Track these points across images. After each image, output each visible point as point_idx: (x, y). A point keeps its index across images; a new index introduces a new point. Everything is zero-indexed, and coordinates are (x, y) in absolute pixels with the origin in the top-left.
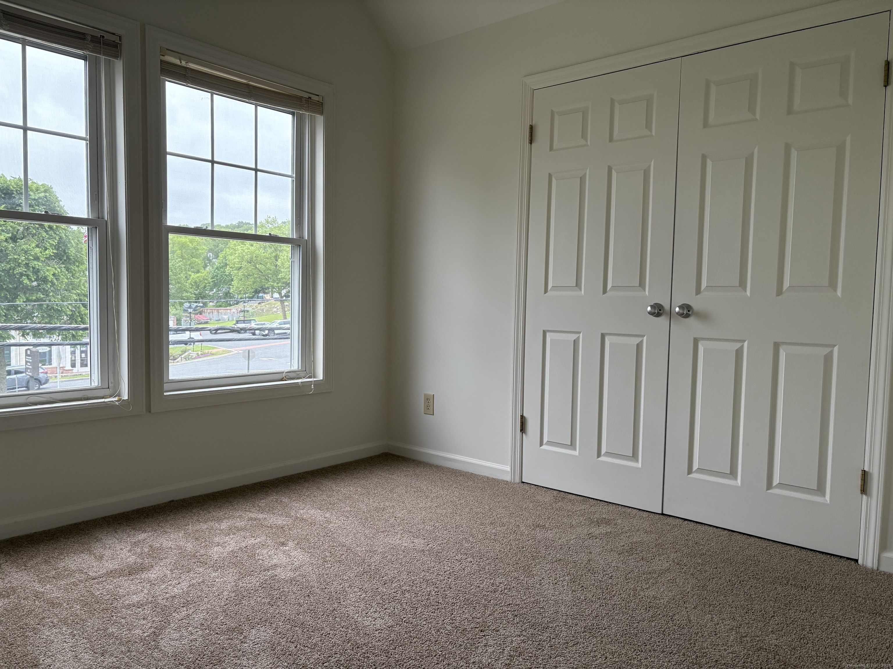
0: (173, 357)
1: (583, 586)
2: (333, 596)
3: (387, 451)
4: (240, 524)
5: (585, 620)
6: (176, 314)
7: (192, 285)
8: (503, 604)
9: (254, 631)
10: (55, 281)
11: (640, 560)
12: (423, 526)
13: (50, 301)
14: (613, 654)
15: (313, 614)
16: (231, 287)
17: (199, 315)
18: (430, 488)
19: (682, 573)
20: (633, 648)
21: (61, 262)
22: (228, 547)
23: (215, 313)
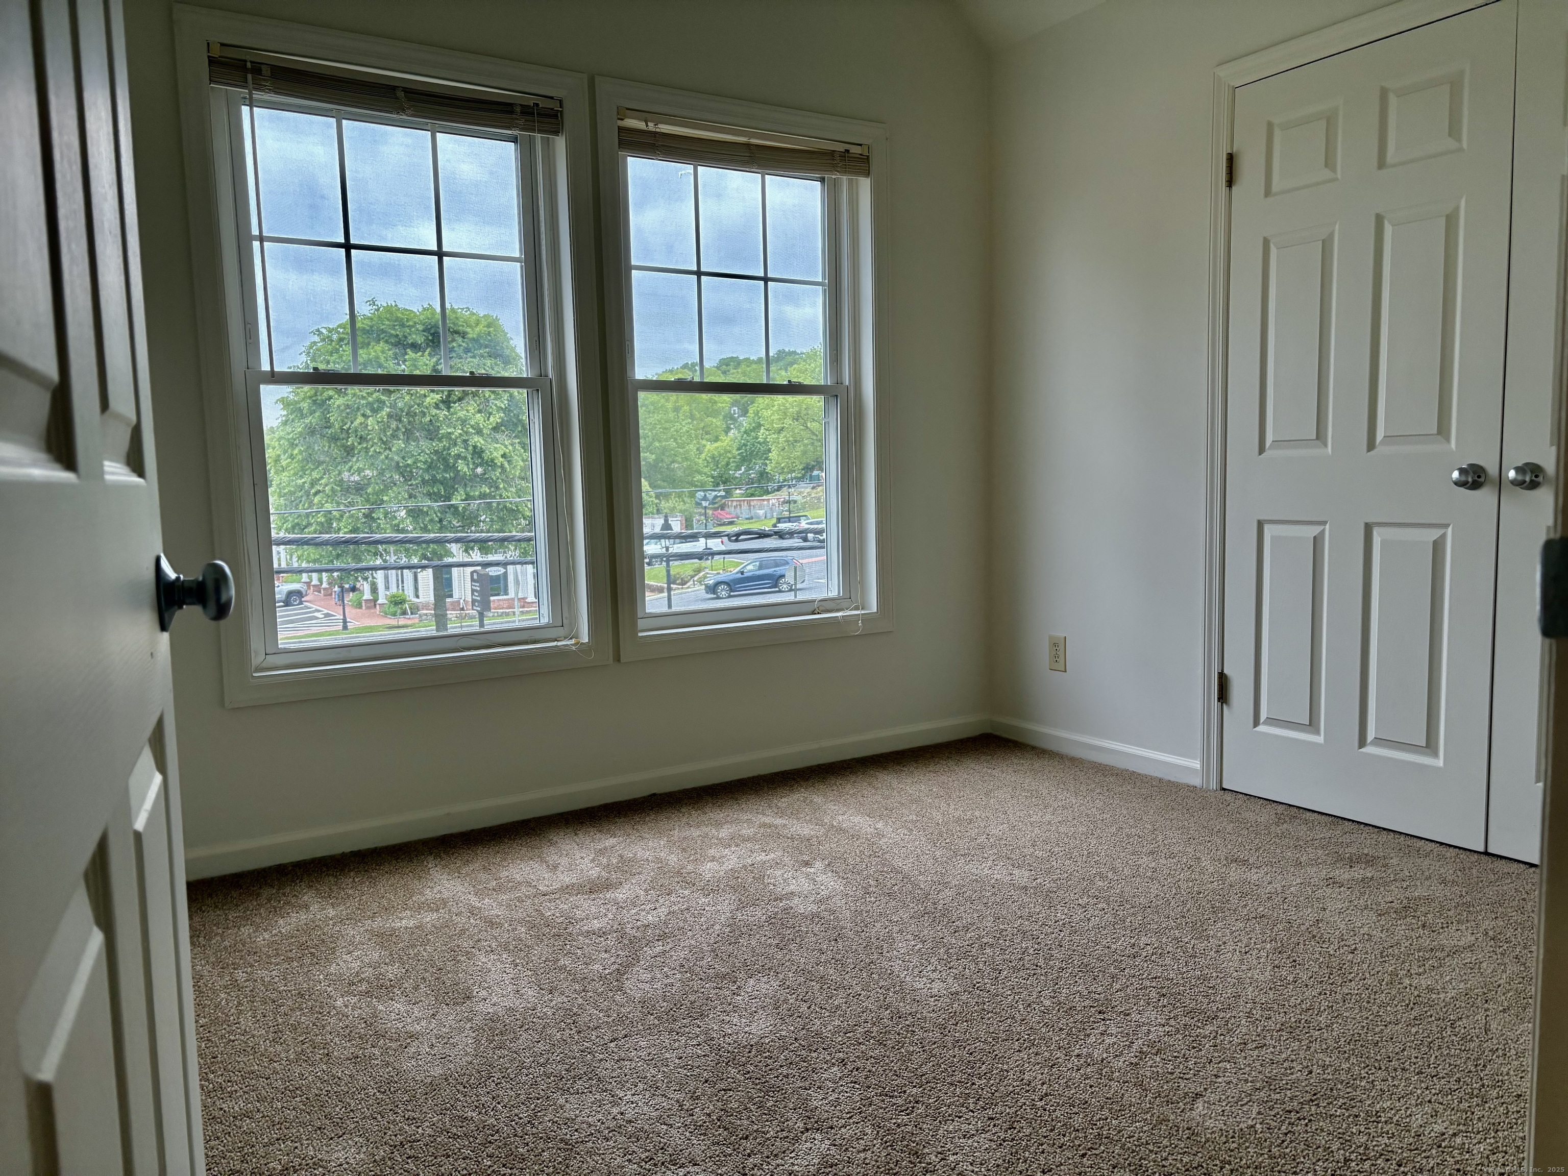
0: (682, 579)
1: (1295, 961)
2: (873, 944)
3: (989, 731)
4: (747, 831)
5: (1285, 1012)
6: (685, 510)
7: (708, 462)
8: (1144, 976)
9: (751, 982)
10: (506, 465)
11: (1418, 928)
12: (1032, 850)
13: (501, 496)
14: (1324, 1067)
15: (840, 965)
16: (768, 462)
17: (719, 511)
18: (1053, 793)
19: (1496, 954)
20: (1364, 1062)
21: (514, 435)
22: (726, 864)
23: (745, 507)
